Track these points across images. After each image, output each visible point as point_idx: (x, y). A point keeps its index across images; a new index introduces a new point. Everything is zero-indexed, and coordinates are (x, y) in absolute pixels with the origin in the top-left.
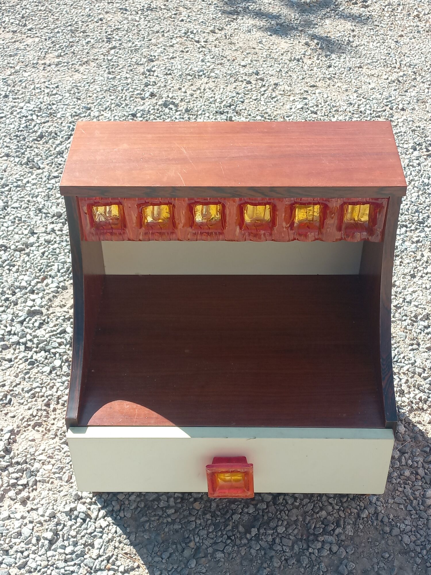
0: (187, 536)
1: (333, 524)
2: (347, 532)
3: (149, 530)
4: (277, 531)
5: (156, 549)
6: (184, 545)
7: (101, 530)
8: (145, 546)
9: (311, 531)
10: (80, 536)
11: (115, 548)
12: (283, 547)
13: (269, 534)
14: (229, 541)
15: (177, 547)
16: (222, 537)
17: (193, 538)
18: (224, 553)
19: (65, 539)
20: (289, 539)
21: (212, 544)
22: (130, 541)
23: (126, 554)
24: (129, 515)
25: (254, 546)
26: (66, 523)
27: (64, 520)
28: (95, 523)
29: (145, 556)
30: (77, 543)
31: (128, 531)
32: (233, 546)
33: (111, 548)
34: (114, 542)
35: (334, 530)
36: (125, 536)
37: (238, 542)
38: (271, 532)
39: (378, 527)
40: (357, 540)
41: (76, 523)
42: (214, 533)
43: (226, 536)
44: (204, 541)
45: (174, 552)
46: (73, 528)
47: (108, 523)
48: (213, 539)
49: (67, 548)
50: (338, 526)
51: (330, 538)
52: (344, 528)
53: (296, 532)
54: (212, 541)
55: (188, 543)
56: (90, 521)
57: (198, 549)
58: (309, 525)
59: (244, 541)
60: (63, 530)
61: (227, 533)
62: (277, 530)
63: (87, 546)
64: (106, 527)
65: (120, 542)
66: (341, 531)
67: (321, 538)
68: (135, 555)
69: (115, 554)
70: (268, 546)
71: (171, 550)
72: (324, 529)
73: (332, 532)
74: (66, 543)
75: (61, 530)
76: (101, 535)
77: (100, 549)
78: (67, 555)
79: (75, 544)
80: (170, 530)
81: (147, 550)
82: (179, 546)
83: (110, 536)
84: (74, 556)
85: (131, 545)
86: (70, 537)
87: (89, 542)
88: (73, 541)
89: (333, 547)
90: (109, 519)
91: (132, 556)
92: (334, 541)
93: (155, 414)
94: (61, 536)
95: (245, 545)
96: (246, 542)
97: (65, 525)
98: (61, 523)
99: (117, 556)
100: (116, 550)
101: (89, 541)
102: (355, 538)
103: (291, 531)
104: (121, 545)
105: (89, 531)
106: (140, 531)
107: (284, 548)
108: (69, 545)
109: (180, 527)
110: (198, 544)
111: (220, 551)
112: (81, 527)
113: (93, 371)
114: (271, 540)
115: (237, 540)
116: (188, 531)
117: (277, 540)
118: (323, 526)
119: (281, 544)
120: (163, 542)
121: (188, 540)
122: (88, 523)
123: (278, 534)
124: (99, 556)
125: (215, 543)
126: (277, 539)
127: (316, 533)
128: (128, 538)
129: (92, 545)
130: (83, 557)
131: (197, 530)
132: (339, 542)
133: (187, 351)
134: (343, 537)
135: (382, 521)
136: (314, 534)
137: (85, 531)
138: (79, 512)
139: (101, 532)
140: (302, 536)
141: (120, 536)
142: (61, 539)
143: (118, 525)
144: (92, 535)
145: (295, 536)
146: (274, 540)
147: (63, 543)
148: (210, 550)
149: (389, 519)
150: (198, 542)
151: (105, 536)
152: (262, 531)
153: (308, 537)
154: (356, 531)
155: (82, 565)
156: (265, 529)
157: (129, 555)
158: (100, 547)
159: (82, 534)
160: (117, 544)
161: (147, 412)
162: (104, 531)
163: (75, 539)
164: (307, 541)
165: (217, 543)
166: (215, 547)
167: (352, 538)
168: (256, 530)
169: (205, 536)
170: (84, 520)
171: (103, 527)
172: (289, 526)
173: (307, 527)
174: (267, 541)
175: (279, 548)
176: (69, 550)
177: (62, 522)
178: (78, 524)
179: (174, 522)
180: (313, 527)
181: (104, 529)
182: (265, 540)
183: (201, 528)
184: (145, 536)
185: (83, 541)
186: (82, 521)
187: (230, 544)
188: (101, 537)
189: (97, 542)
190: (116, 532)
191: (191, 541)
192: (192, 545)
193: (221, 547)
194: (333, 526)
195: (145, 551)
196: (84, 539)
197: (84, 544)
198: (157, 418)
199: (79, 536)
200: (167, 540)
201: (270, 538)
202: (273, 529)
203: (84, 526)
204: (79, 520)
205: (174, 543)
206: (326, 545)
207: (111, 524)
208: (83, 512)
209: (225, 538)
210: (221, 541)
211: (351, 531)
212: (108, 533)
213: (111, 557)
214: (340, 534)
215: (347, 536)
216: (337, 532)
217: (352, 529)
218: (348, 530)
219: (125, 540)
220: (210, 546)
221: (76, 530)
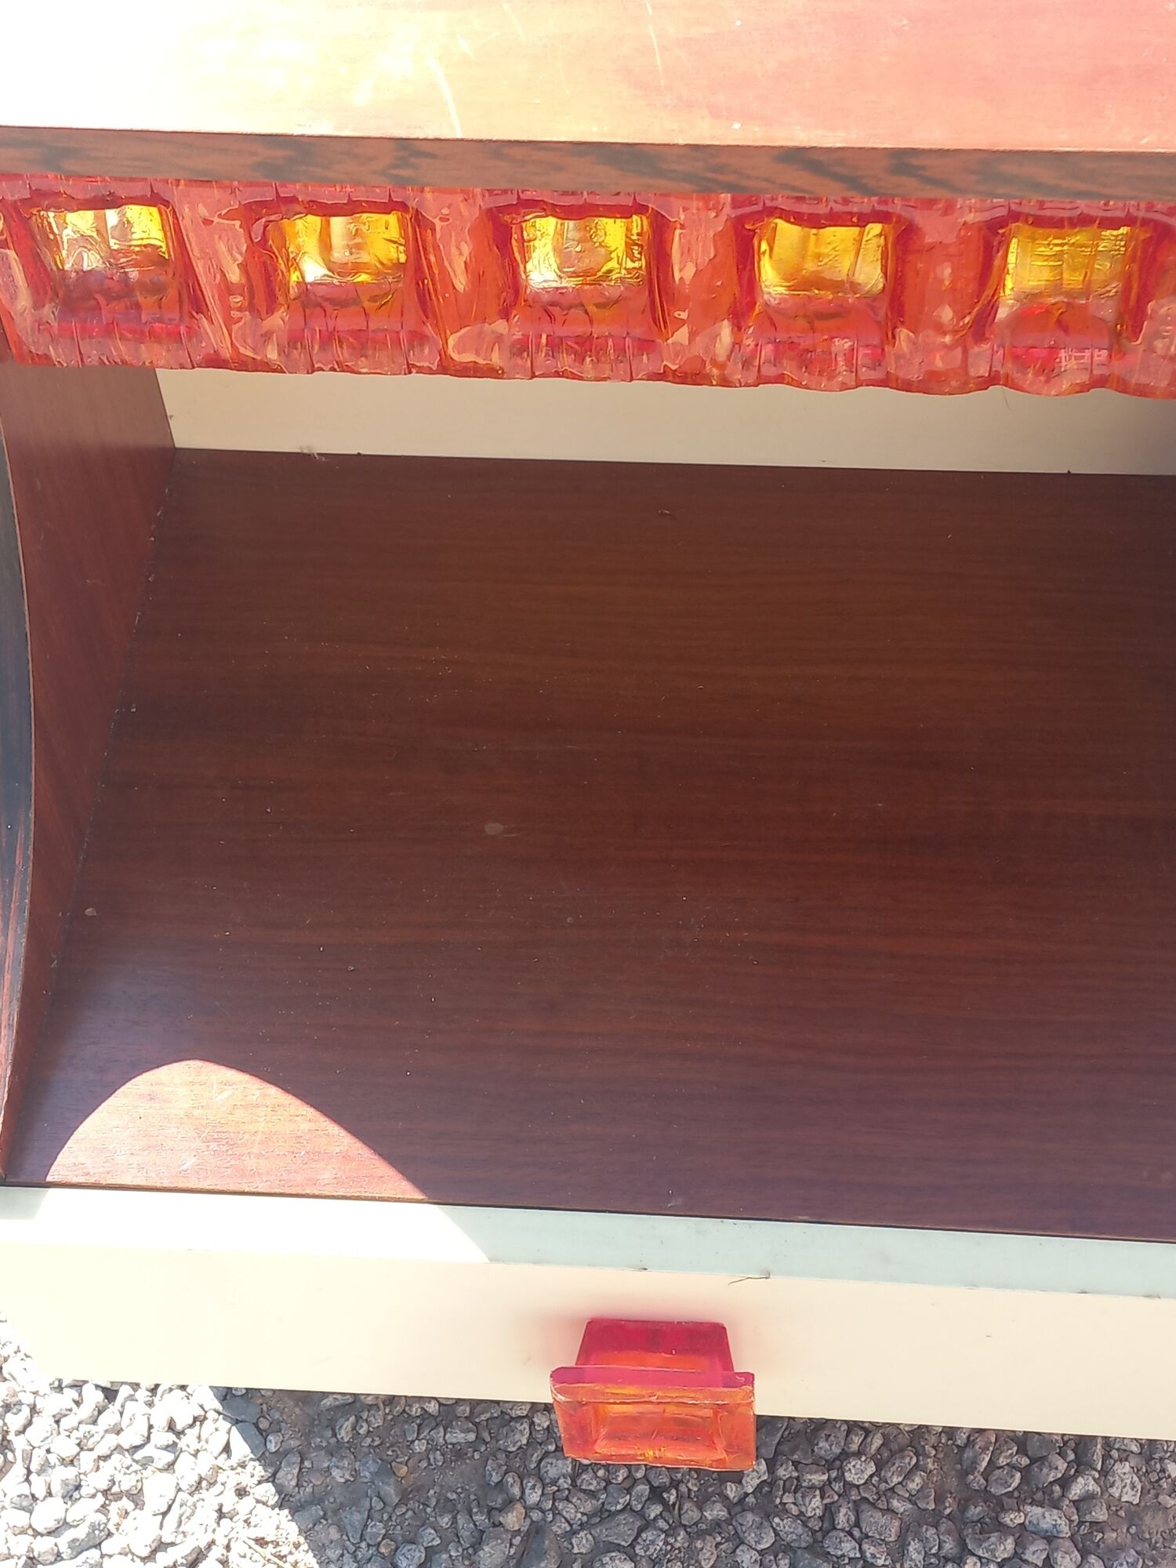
0: (495, 1478)
1: (1062, 1454)
2: (1115, 1492)
3: (353, 1447)
4: (841, 1477)
5: (377, 1529)
6: (480, 1518)
7: (171, 1437)
8: (335, 1512)
9: (977, 1481)
10: (94, 1455)
11: (221, 1515)
12: (865, 1546)
13: (812, 1487)
14: (655, 1510)
15: (454, 1520)
16: (629, 1491)
17: (516, 1491)
18: (633, 1558)
19: (34, 1467)
20: (890, 1510)
21: (590, 1516)
22: (279, 1490)
23: (261, 1542)
25: (751, 1538)
26: (40, 1402)
28: (150, 1404)
29: (333, 1554)
30: (78, 1487)
31: (272, 1447)
32: (671, 1532)
33: (205, 1513)
34: (218, 1488)
35: (1065, 1482)
36: (259, 1471)
37: (691, 1514)
38: (818, 1478)
40: (1153, 1524)
41: (78, 1403)
42: (601, 1473)
43: (643, 1489)
44: (560, 1506)
45: (444, 1547)
46: (65, 1423)
47: (200, 1412)
48: (593, 1494)
49: (39, 1508)
50: (1083, 1462)
51: (1048, 1518)
52: (1105, 1472)
53: (915, 1484)
54: (589, 1506)
55: (500, 1510)
56: (131, 1398)
57: (536, 1531)
58: (968, 1454)
59: (716, 1512)
60: (29, 1431)
61: (651, 1476)
62: (841, 1469)
63: (118, 1497)
64: (191, 1426)
65: (241, 1493)
66: (1092, 1486)
67: (1012, 1519)
68: (297, 1546)
69: (221, 1541)
70: (806, 1539)
71: (430, 1537)
72: (1025, 1472)
73: (1057, 1488)
74: (38, 1486)
76: (169, 1457)
77: (164, 1514)
78: (37, 1534)
79: (73, 1491)
80: (432, 1447)
81: (341, 1530)
82: (461, 1520)
83: (204, 1465)
84: (63, 1542)
85: (281, 1505)
86: (52, 1459)
87: (125, 1487)
88: (65, 1483)
89: (1058, 1555)
91: (284, 1550)
92: (1065, 1530)
93: (337, 1139)
95: (717, 1524)
96: (724, 1514)
97: (34, 1410)
98: (20, 1403)
99: (228, 1548)
100: (223, 1521)
101: (127, 1483)
102: (1147, 1519)
103: (896, 1480)
104: (246, 1505)
105: (128, 1439)
106: (319, 1448)
107: (869, 1549)
108: (50, 1494)
109: (472, 1437)
110: (536, 1515)
111: (618, 1548)
112: (95, 1422)
113: (89, 911)
114: (819, 1512)
115: (687, 1506)
116: (502, 1456)
117: (843, 1517)
118: (1025, 1461)
119: (856, 1533)
120: (404, 1500)
121: (499, 1501)
122: (123, 1406)
123: (849, 1486)
124: (161, 1546)
125: (604, 1515)
126: (843, 1511)
127: (997, 1490)
128: (272, 1479)
129: (136, 1497)
130: (98, 1546)
131: (536, 1457)
132: (1084, 1530)
134: (1100, 1514)
136: (985, 1495)
137: (112, 1440)
139: (171, 1447)
140: (939, 1499)
141: (243, 1465)
142: (18, 1471)
143: (236, 1422)
144: (139, 1455)
145: (912, 1499)
146: (829, 1511)
147: (25, 1489)
148: (582, 1544)
150: (537, 1506)
151: (184, 1462)
152: (784, 1472)
153: (963, 1506)
154: (1151, 1487)
156: (796, 1464)
157: (270, 1548)
158: (164, 1509)
159: (102, 1449)
160: (229, 1501)
162: (182, 1444)
163: (70, 1473)
164: (959, 1520)
165: (612, 1515)
166: (602, 1532)
167: (1133, 1515)
168: (763, 1467)
169: (564, 1483)
171: (179, 1427)
172: (892, 1454)
173: (960, 1462)
174: (802, 1513)
175: (848, 1548)
176: (47, 1514)
177: (27, 1399)
178: (86, 1410)
179: (447, 1414)
180: (984, 1464)
181: (179, 1434)
182: (794, 1510)
183: (552, 1448)
184: (336, 1473)
185: (100, 1481)
186: (100, 1396)
187: (661, 1524)
188: (170, 1467)
189: (158, 1488)
190: (227, 1449)
191: (509, 1502)
192: (513, 1519)
193: (623, 1530)
194: (1062, 1465)
195: (334, 1534)
196: (107, 1468)
197: (105, 1493)
198: (346, 1157)
199: (87, 1460)
200: (418, 1489)
201: (814, 1505)
202: (829, 1466)
203: (109, 1418)
205: (446, 1506)
206: (1032, 1548)
207: (212, 1415)
209: (639, 1497)
210: (628, 1508)
211: (1133, 1487)
212: (198, 1451)
213: (205, 1553)
214: (1088, 1498)
215: (1114, 1506)
216: (1077, 1490)
217: (1136, 1478)
218: (1118, 1483)
219: (260, 1482)
220: (582, 1526)
221: (75, 1434)
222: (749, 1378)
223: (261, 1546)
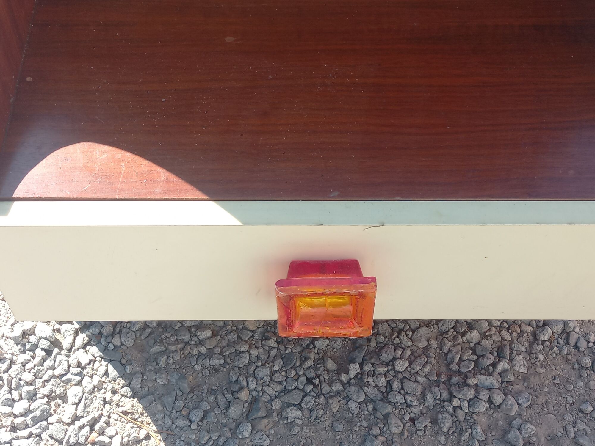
0: (234, 379)
1: (491, 353)
2: (516, 368)
3: (166, 369)
4: (393, 368)
5: (180, 404)
6: (229, 396)
7: (79, 369)
8: (159, 398)
9: (454, 367)
10: (42, 380)
11: (105, 402)
12: (407, 397)
13: (381, 374)
14: (309, 388)
15: (216, 398)
16: (297, 380)
17: (245, 383)
18: (301, 409)
19: (13, 387)
20: (416, 382)
21: (280, 393)
22: (132, 390)
23: (125, 413)
24: (130, 342)
25: (354, 397)
26: (15, 358)
27: (11, 352)
28: (68, 356)
29: (159, 416)
30: (35, 395)
31: (128, 371)
32: (318, 396)
33: (97, 402)
34: (103, 391)
35: (494, 365)
36: (122, 382)
37: (326, 389)
38: (383, 369)
39: (570, 357)
40: (534, 381)
41: (33, 357)
42: (283, 373)
43: (303, 379)
44: (265, 388)
45: (212, 409)
46: (28, 366)
47: (91, 358)
48: (280, 383)
49: (16, 405)
50: (500, 357)
51: (487, 380)
52: (511, 360)
53: (427, 369)
54: (279, 388)
55: (237, 392)
56: (59, 354)
57: (254, 401)
58: (450, 356)
59: (338, 387)
60: (10, 371)
61: (307, 373)
62: (393, 365)
63: (55, 398)
64: (89, 364)
65: (114, 392)
66: (507, 366)
67: (472, 381)
68: (142, 414)
69: (105, 414)
70: (380, 396)
71: (205, 406)
72: (476, 362)
73: (491, 368)
74: (15, 395)
75: (6, 371)
76: (78, 378)
77: (78, 404)
78: (16, 416)
79: (32, 397)
80: (204, 368)
81: (164, 406)
82: (220, 397)
83: (96, 380)
84: (29, 419)
85: (133, 396)
86: (22, 382)
87: (58, 393)
88: (28, 392)
89: (495, 395)
90: (94, 350)
91: (137, 416)
92: (496, 385)
93: (163, 174)
94: (5, 381)
95: (338, 393)
96: (341, 388)
97: (12, 362)
98: (5, 358)
99: (109, 417)
100: (106, 405)
101: (58, 391)
102: (532, 379)
103: (418, 368)
104: (117, 397)
105: (57, 372)
106: (150, 371)
107: (409, 398)
108: (21, 398)
109: (222, 362)
110: (254, 394)
111: (294, 405)
112: (42, 365)
113: (28, 79)
114: (385, 384)
115: (324, 385)
116: (237, 369)
117: (396, 385)
118: (475, 357)
119: (402, 392)
120: (192, 390)
121: (237, 387)
122: (55, 357)
123: (397, 372)
124: (76, 418)
125: (286, 391)
126: (396, 383)
127: (464, 370)
128: (129, 385)
129: (64, 398)
130: (46, 420)
131: (253, 368)
132: (504, 385)
133: (229, 39)
134: (511, 378)
135: (576, 347)
136: (459, 372)
137: (50, 373)
138: (40, 338)
139: (78, 374)
140: (439, 375)
141: (114, 380)
142: (5, 389)
143: (110, 361)
144: (63, 379)
145: (426, 376)
146: (389, 384)
147: (9, 396)
148: (277, 404)
149: (588, 342)
150: (255, 390)
151: (86, 380)
152: (368, 368)
153: (449, 378)
154: (532, 365)
155: (43, 436)
156: (372, 364)
157: (129, 416)
158: (77, 401)
159: (45, 377)
160: (108, 396)
161: (145, 169)
162: (85, 372)
163: (31, 388)
164: (448, 384)
165: (289, 391)
166: (286, 399)
167: (525, 378)
168: (358, 366)
169: (267, 379)
170: (48, 352)
171: (83, 365)
172: (416, 358)
173: (446, 360)
174: (376, 386)
175: (399, 398)
176: (20, 407)
177: (8, 356)
178: (37, 360)
179: (210, 354)
180: (458, 359)
181: (83, 368)
182: (373, 384)
183: (260, 364)
184: (159, 380)
185: (45, 391)
186: (43, 353)
187: (313, 393)
188: (79, 383)
189: (73, 392)
190: (106, 373)
191: (241, 389)
192: (244, 395)
193: (296, 397)
194: (493, 358)
195: (160, 407)
196: (49, 386)
197: (48, 396)
198: (168, 182)
199: (39, 382)
200: (198, 386)
201: (382, 381)
202: (387, 364)
203: (49, 363)
204: (40, 353)
205: (212, 392)
206: (482, 393)
207: (98, 359)
208: (46, 339)
209: (301, 383)
210: (296, 388)
211: (524, 366)
212: (93, 375)
213: (98, 420)
214: (506, 371)
215: (517, 374)
216: (500, 367)
217: (525, 362)
218: (518, 364)
219: (123, 387)
220: (276, 397)
221: (33, 371)
222: (374, 279)
223: (125, 415)
